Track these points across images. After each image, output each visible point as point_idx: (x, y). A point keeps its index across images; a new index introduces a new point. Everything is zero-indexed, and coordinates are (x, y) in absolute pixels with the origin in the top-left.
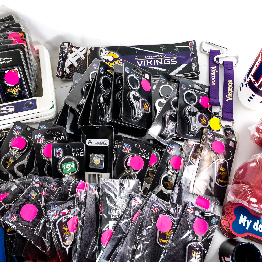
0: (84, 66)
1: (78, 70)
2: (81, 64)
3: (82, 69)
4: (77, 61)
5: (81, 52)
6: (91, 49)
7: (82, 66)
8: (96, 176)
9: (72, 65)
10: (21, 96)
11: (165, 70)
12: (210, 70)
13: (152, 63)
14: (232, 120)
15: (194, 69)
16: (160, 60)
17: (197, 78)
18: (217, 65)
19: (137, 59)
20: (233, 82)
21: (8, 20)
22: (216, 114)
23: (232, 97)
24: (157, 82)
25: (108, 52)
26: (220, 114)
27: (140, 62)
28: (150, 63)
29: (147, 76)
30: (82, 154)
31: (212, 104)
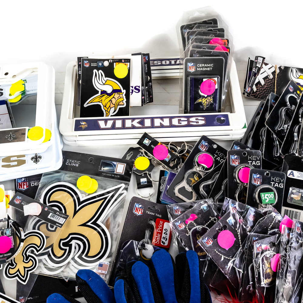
0: (271, 86)
1: (265, 89)
2: (268, 83)
3: (269, 89)
4: (264, 79)
5: (269, 69)
6: (280, 68)
7: (269, 85)
8: (294, 213)
9: (259, 83)
10: (211, 108)
21: (211, 23)
25: (299, 74)
30: (282, 186)
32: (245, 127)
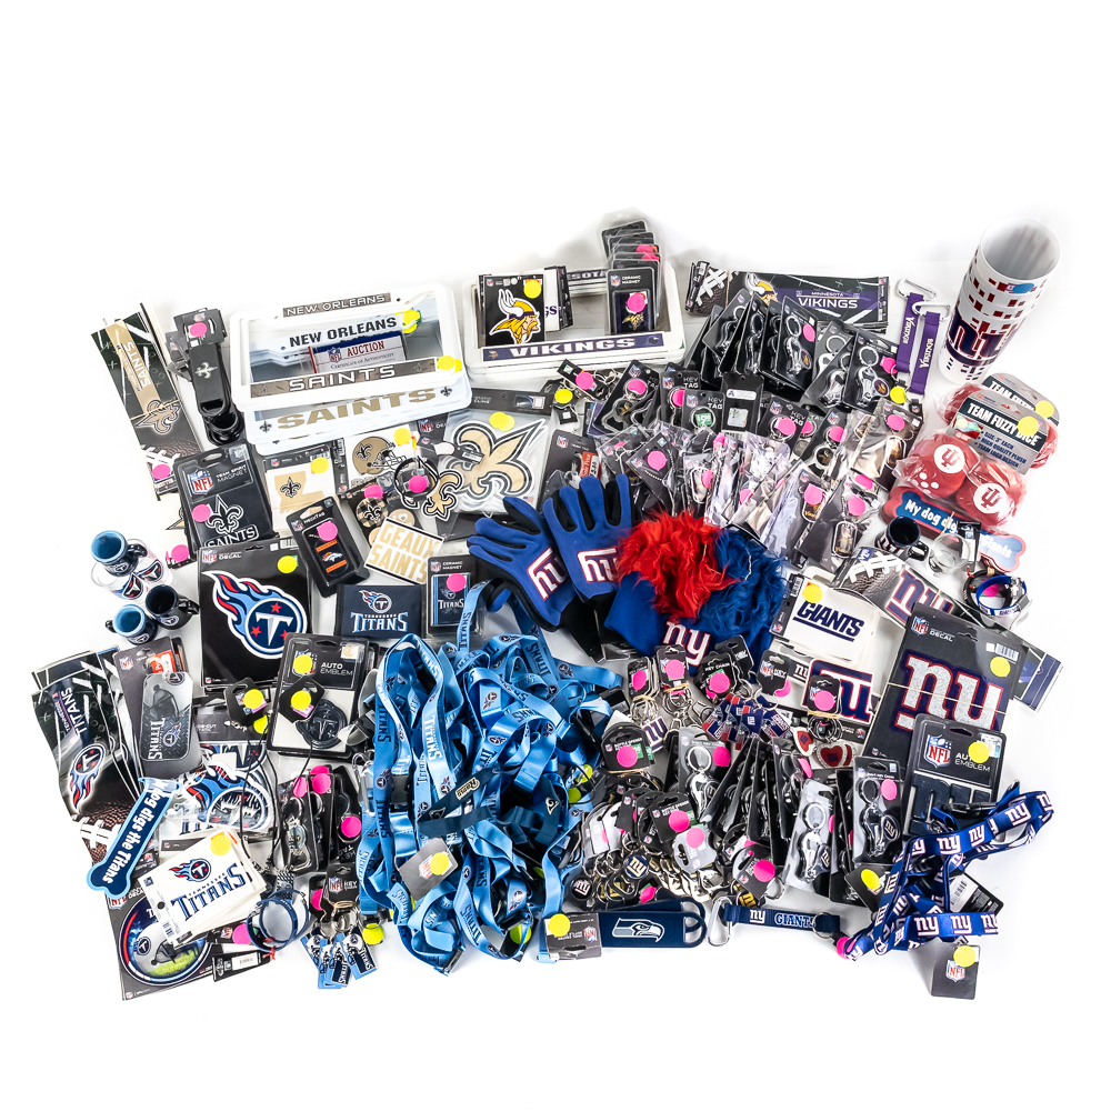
0: (722, 297)
2: (718, 293)
3: (719, 301)
4: (713, 289)
5: (719, 276)
6: (733, 274)
7: (719, 296)
8: (736, 435)
9: (706, 294)
10: (642, 328)
11: (838, 315)
12: (905, 321)
13: (821, 303)
14: (922, 393)
15: (880, 318)
16: (832, 300)
17: (884, 332)
18: (917, 316)
19: (799, 294)
20: (934, 343)
21: (637, 227)
22: (902, 384)
23: (929, 363)
24: (824, 331)
25: (759, 280)
26: (908, 384)
27: (803, 299)
28: (818, 303)
29: (812, 321)
30: (720, 407)
31: (898, 370)
32: (683, 347)
